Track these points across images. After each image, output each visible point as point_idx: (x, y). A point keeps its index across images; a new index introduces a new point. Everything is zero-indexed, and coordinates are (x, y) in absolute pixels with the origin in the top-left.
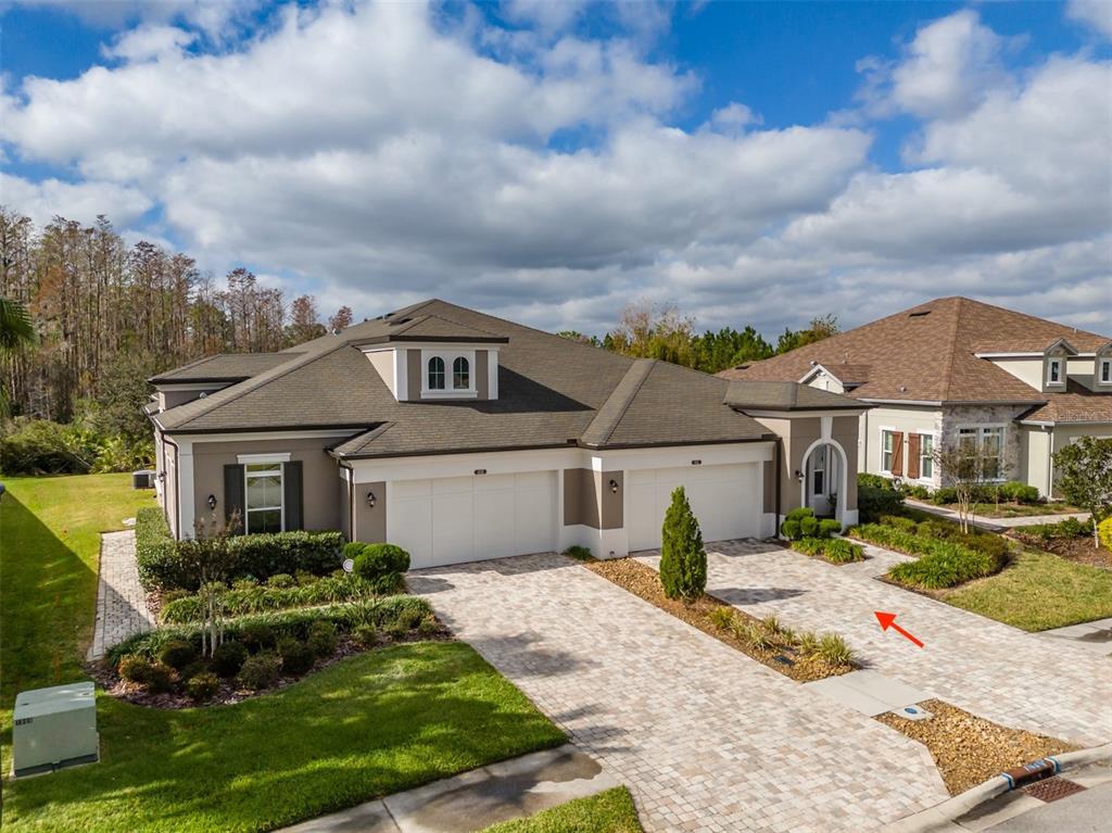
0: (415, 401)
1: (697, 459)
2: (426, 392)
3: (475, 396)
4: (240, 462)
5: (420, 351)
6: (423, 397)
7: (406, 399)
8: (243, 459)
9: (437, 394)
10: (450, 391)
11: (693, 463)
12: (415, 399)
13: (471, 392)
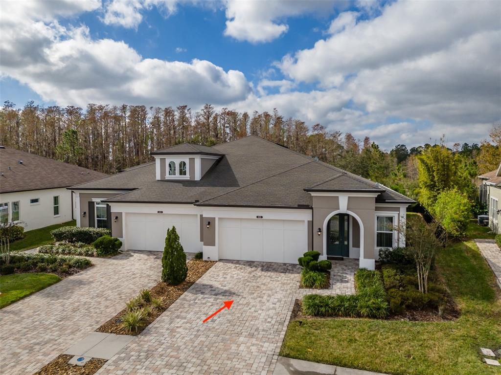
0: (162, 181)
1: (260, 215)
2: (168, 177)
3: (189, 179)
4: (93, 201)
5: (165, 159)
6: (166, 178)
8: (94, 200)
9: (172, 177)
10: (177, 176)
12: (162, 179)
13: (187, 177)
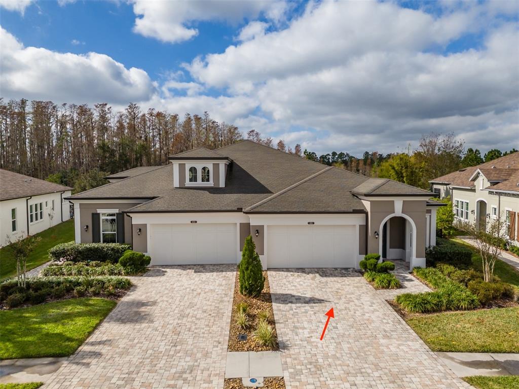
0: (182, 188)
1: (311, 221)
2: (188, 183)
5: (184, 164)
6: (186, 186)
7: (178, 187)
8: (99, 211)
9: (193, 184)
10: (199, 183)
11: (309, 223)
13: (211, 184)
